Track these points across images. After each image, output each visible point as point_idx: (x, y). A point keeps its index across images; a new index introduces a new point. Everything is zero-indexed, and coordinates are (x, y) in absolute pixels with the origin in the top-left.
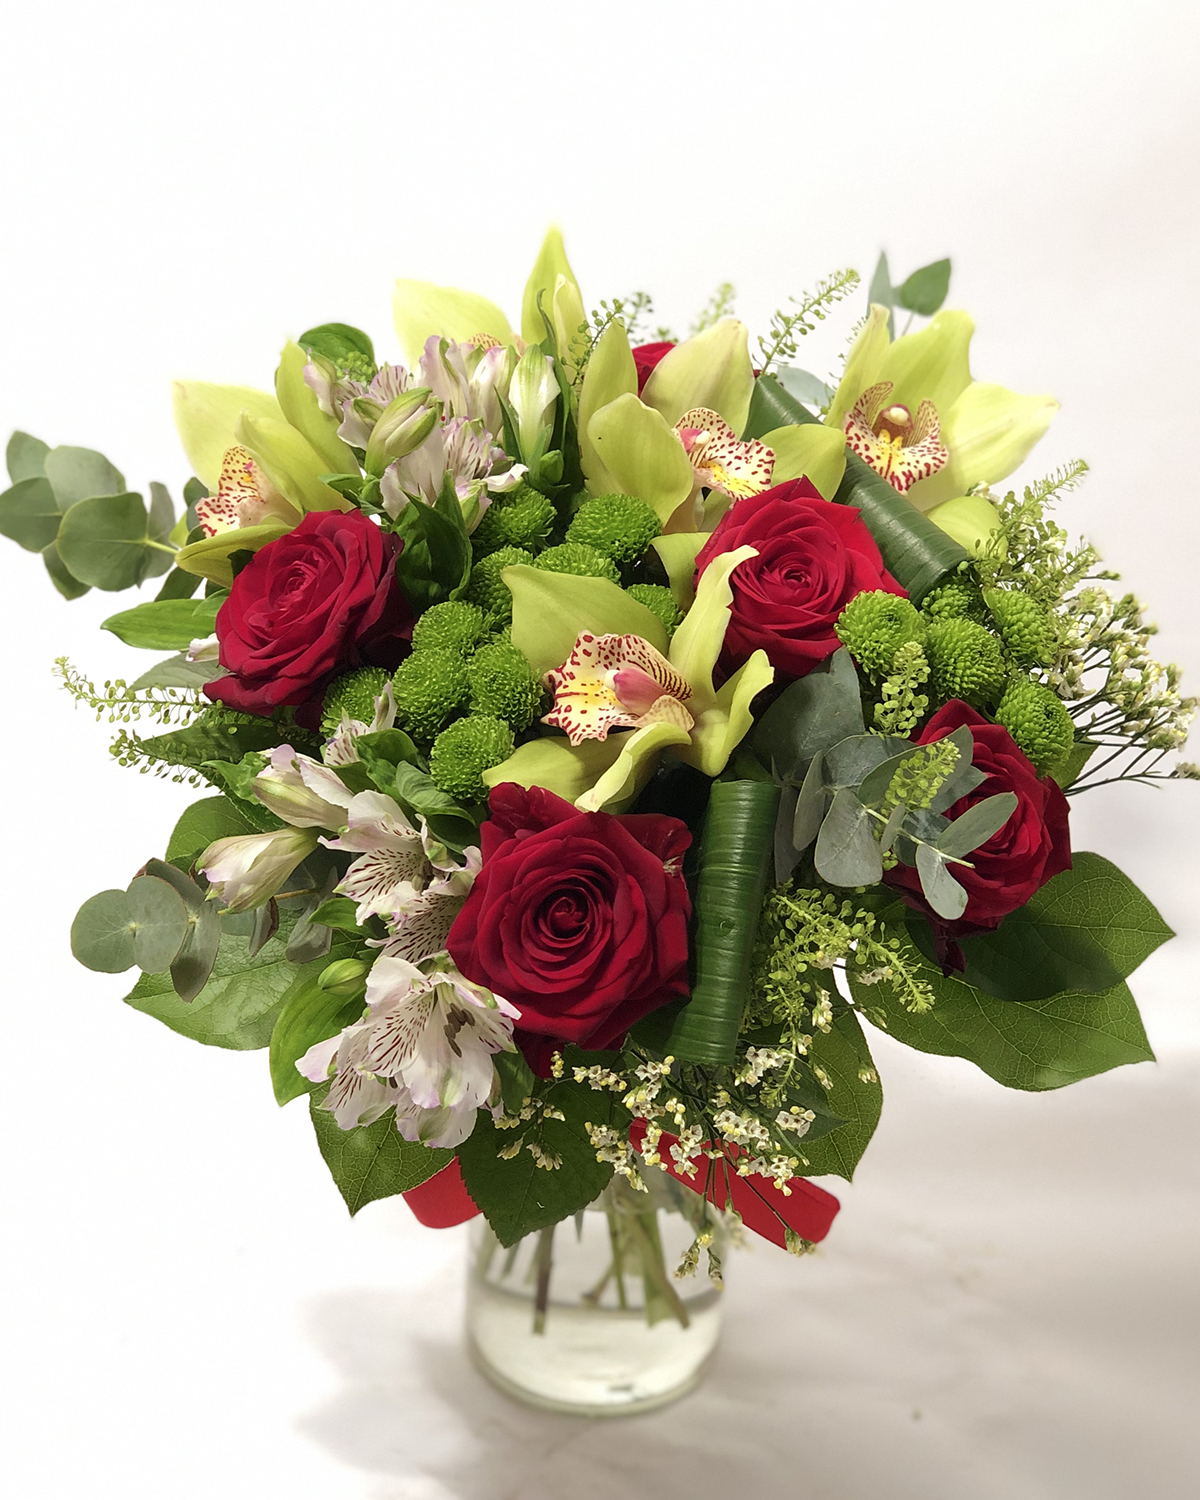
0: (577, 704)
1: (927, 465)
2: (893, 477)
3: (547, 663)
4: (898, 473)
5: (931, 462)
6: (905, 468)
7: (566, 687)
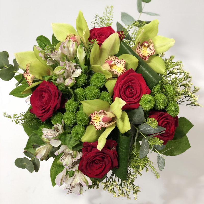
0: (95, 121)
1: (152, 54)
2: (146, 57)
3: (90, 113)
4: (147, 56)
5: (152, 53)
6: (148, 55)
7: (93, 118)
